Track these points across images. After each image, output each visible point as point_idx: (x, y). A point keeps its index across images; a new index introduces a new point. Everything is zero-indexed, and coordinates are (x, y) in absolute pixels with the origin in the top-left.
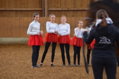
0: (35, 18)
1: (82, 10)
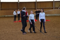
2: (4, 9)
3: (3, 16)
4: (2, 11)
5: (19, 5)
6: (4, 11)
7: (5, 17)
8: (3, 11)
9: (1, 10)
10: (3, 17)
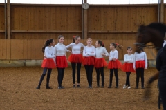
0: (60, 40)
1: (123, 33)
2: (24, 35)
3: (19, 63)
4: (13, 40)
5: (88, 18)
6: (22, 41)
7: (25, 67)
8: (19, 43)
9: (9, 36)
10: (17, 68)
